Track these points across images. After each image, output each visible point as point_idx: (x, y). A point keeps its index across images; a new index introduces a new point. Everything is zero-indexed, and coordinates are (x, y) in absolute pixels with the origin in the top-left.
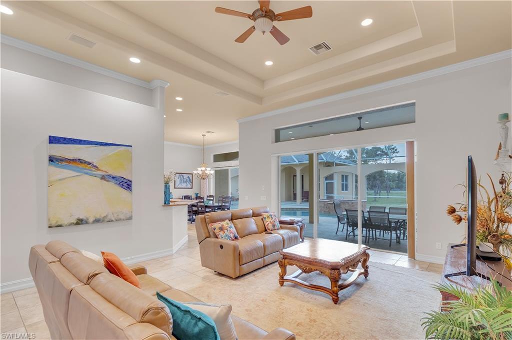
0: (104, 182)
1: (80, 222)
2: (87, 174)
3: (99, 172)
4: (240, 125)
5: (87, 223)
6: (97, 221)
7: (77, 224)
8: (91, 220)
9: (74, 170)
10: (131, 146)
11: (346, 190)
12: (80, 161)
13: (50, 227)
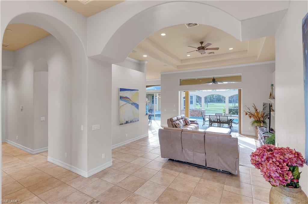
0: (132, 106)
1: (127, 122)
2: (128, 103)
3: (131, 102)
4: (161, 75)
5: (128, 123)
6: (131, 122)
7: (126, 123)
8: (129, 122)
9: (125, 102)
10: (138, 90)
11: (192, 104)
12: (126, 98)
13: (120, 125)
